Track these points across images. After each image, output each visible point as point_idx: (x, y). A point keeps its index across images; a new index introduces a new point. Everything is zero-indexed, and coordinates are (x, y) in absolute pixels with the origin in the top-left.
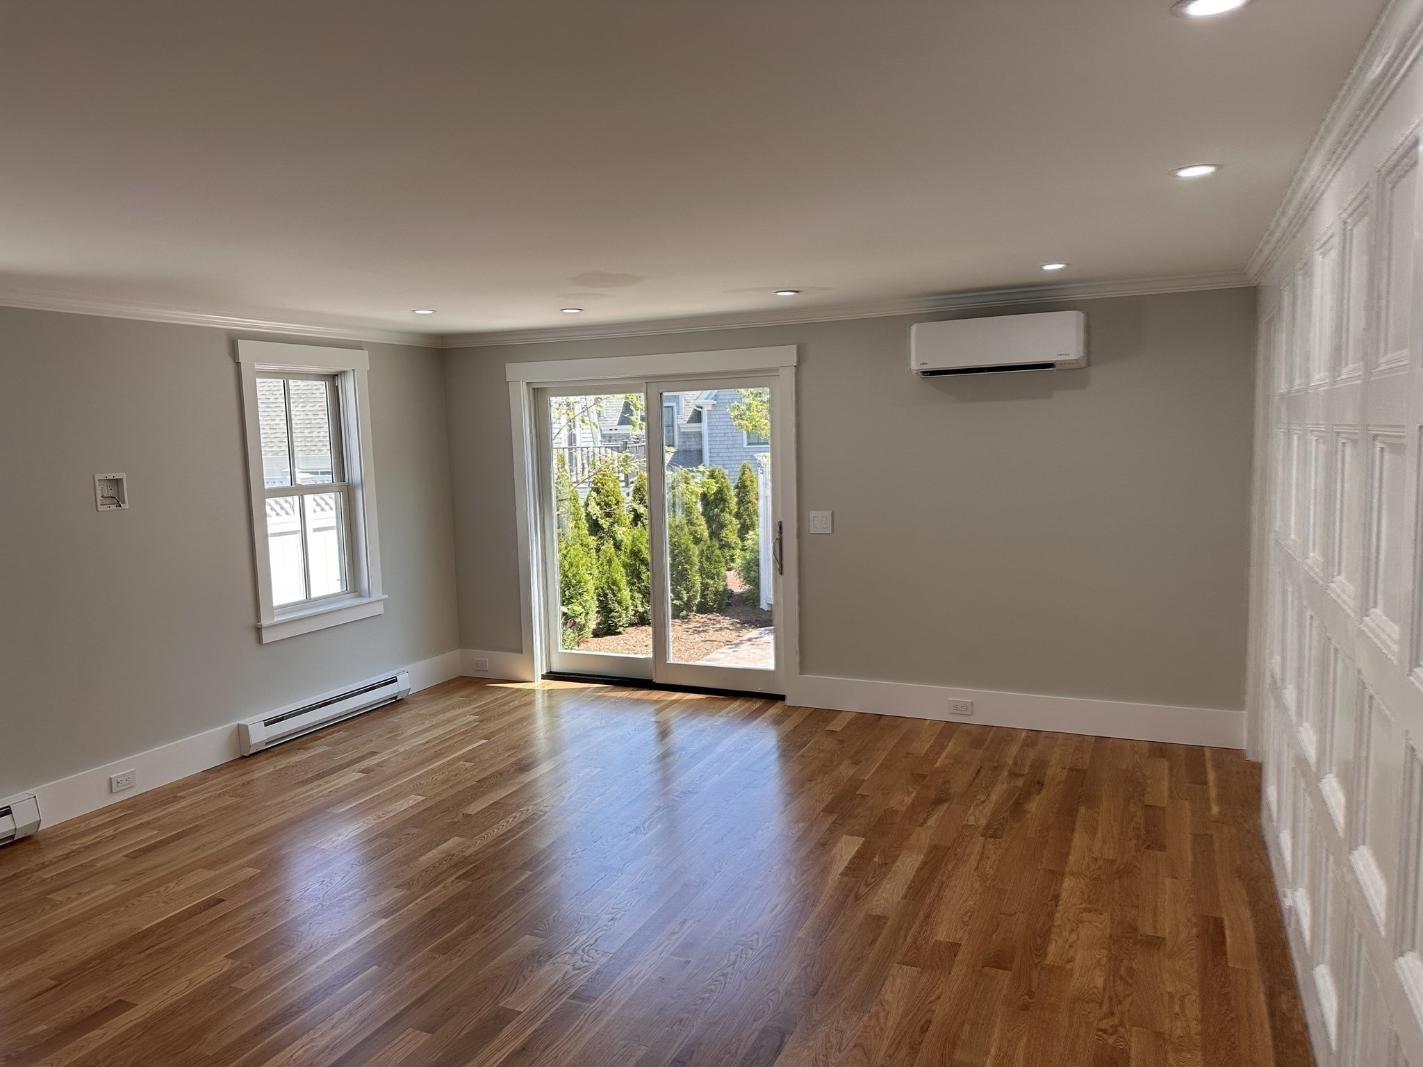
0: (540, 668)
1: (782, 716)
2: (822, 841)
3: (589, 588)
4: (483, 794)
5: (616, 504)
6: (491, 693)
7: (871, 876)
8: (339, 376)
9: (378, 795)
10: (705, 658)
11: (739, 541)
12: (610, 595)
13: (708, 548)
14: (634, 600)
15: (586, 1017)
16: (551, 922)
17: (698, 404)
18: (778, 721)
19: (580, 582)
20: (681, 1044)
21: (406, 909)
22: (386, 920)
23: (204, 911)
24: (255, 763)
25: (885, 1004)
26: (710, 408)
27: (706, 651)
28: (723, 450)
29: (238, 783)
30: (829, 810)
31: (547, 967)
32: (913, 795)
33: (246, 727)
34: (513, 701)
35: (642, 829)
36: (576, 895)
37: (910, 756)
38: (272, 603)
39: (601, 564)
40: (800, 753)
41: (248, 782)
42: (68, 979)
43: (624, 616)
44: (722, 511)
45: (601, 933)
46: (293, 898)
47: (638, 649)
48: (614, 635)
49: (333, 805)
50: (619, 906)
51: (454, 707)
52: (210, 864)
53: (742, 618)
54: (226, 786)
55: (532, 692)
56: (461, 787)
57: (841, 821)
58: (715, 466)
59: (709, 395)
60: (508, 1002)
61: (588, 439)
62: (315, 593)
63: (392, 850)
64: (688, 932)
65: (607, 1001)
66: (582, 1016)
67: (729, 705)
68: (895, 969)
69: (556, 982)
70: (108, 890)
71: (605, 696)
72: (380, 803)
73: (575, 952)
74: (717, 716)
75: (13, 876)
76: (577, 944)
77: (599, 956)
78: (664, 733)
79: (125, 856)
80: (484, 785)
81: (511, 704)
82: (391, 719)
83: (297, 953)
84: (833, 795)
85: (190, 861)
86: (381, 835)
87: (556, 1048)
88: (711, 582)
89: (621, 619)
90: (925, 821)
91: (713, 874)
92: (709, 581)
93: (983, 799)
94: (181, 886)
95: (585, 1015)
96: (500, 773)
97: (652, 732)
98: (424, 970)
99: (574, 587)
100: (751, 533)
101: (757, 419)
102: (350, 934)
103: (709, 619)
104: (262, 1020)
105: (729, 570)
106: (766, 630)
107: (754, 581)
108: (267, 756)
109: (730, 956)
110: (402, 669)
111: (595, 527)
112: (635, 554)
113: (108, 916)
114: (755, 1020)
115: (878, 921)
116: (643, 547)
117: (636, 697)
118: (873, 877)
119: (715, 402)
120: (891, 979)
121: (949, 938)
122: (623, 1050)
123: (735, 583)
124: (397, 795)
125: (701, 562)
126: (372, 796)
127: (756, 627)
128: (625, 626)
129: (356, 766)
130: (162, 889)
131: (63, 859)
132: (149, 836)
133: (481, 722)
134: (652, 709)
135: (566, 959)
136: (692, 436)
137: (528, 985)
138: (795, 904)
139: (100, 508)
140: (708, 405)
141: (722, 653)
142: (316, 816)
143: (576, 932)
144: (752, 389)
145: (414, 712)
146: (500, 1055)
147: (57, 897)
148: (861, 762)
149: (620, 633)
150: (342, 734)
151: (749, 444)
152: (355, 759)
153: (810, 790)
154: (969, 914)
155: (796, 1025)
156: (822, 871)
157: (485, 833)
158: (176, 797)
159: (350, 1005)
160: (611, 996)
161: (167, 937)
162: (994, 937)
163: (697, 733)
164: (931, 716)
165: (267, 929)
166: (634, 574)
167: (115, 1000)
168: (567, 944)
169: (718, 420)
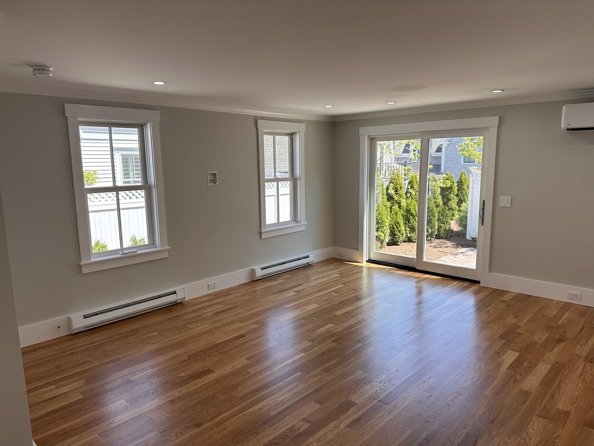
0: (365, 258)
1: (478, 291)
2: (498, 351)
3: (387, 224)
4: (342, 307)
5: (400, 188)
6: (345, 266)
7: (523, 372)
8: (294, 134)
9: (301, 302)
10: (438, 259)
11: (457, 207)
12: (395, 228)
13: (442, 210)
14: (406, 231)
15: (385, 411)
16: (370, 367)
17: (441, 144)
18: (476, 293)
19: (382, 222)
20: (428, 432)
21: (312, 350)
22: (304, 354)
23: (238, 339)
24: (257, 284)
25: (529, 434)
26: (447, 146)
27: (439, 256)
28: (451, 165)
29: (251, 291)
30: (502, 337)
31: (369, 386)
32: (546, 336)
33: (255, 270)
34: (354, 270)
35: (410, 333)
36: (381, 357)
37: (545, 317)
38: (266, 223)
39: (392, 215)
40: (487, 309)
41: (255, 291)
42: (192, 358)
43: (401, 237)
44: (450, 193)
45: (392, 376)
46: (270, 339)
47: (407, 252)
48: (397, 245)
49: (285, 304)
50: (400, 365)
51: (330, 270)
52: (241, 321)
53: (457, 243)
54: (247, 291)
55: (361, 267)
56: (333, 303)
57: (508, 344)
58: (448, 172)
59: (446, 140)
60: (352, 398)
61: (389, 160)
62: (281, 220)
63: (307, 325)
64: (432, 382)
65: (395, 406)
66: (384, 410)
67: (452, 283)
68: (535, 418)
69: (373, 393)
70: (206, 326)
71: (393, 273)
72: (302, 306)
73: (381, 382)
74: (446, 287)
75: (176, 316)
76: (382, 378)
77: (391, 386)
78: (420, 292)
79: (212, 314)
80: (342, 304)
81: (353, 272)
82: (306, 272)
83: (271, 361)
84: (504, 331)
85: (234, 319)
86: (303, 319)
87: (373, 421)
88: (443, 225)
89: (400, 239)
90: (552, 349)
91: (444, 358)
92: (442, 225)
93: (584, 342)
94: (230, 328)
95: (385, 410)
96: (349, 300)
97: (414, 291)
98: (318, 378)
99: (380, 224)
100: (464, 203)
101: (471, 151)
102: (290, 357)
103: (441, 242)
104: (258, 386)
105: (452, 220)
106: (469, 249)
107: (464, 226)
108: (261, 281)
109: (451, 396)
110: (311, 252)
111: (390, 198)
112: (408, 211)
113: (206, 336)
114: (464, 428)
115: (526, 394)
116: (412, 208)
117: (408, 275)
118: (524, 372)
119: (449, 143)
120: (532, 422)
121: (564, 408)
122: (401, 429)
123: (455, 226)
124: (309, 303)
125: (438, 216)
126: (299, 302)
127: (464, 247)
128: (401, 242)
129: (294, 289)
130: (224, 328)
131: (192, 312)
132: (220, 307)
133: (341, 277)
134: (415, 281)
135: (377, 384)
136: (437, 158)
137: (361, 392)
138: (484, 378)
139: (209, 184)
140: (445, 144)
141: (447, 258)
142: (277, 307)
143: (381, 373)
144: (470, 137)
145: (315, 270)
146: (349, 420)
147: (190, 326)
148: (519, 317)
149: (399, 245)
150: (288, 276)
151: (464, 162)
152: (292, 287)
153: (492, 327)
154: (576, 398)
155: (483, 435)
156: (498, 365)
157: (342, 324)
158: (230, 293)
159: (290, 387)
160: (396, 404)
161: (225, 347)
162: (590, 412)
163: (437, 294)
164: (556, 298)
165: (261, 350)
166: (407, 220)
167: (207, 369)
168: (377, 378)
169: (450, 151)
